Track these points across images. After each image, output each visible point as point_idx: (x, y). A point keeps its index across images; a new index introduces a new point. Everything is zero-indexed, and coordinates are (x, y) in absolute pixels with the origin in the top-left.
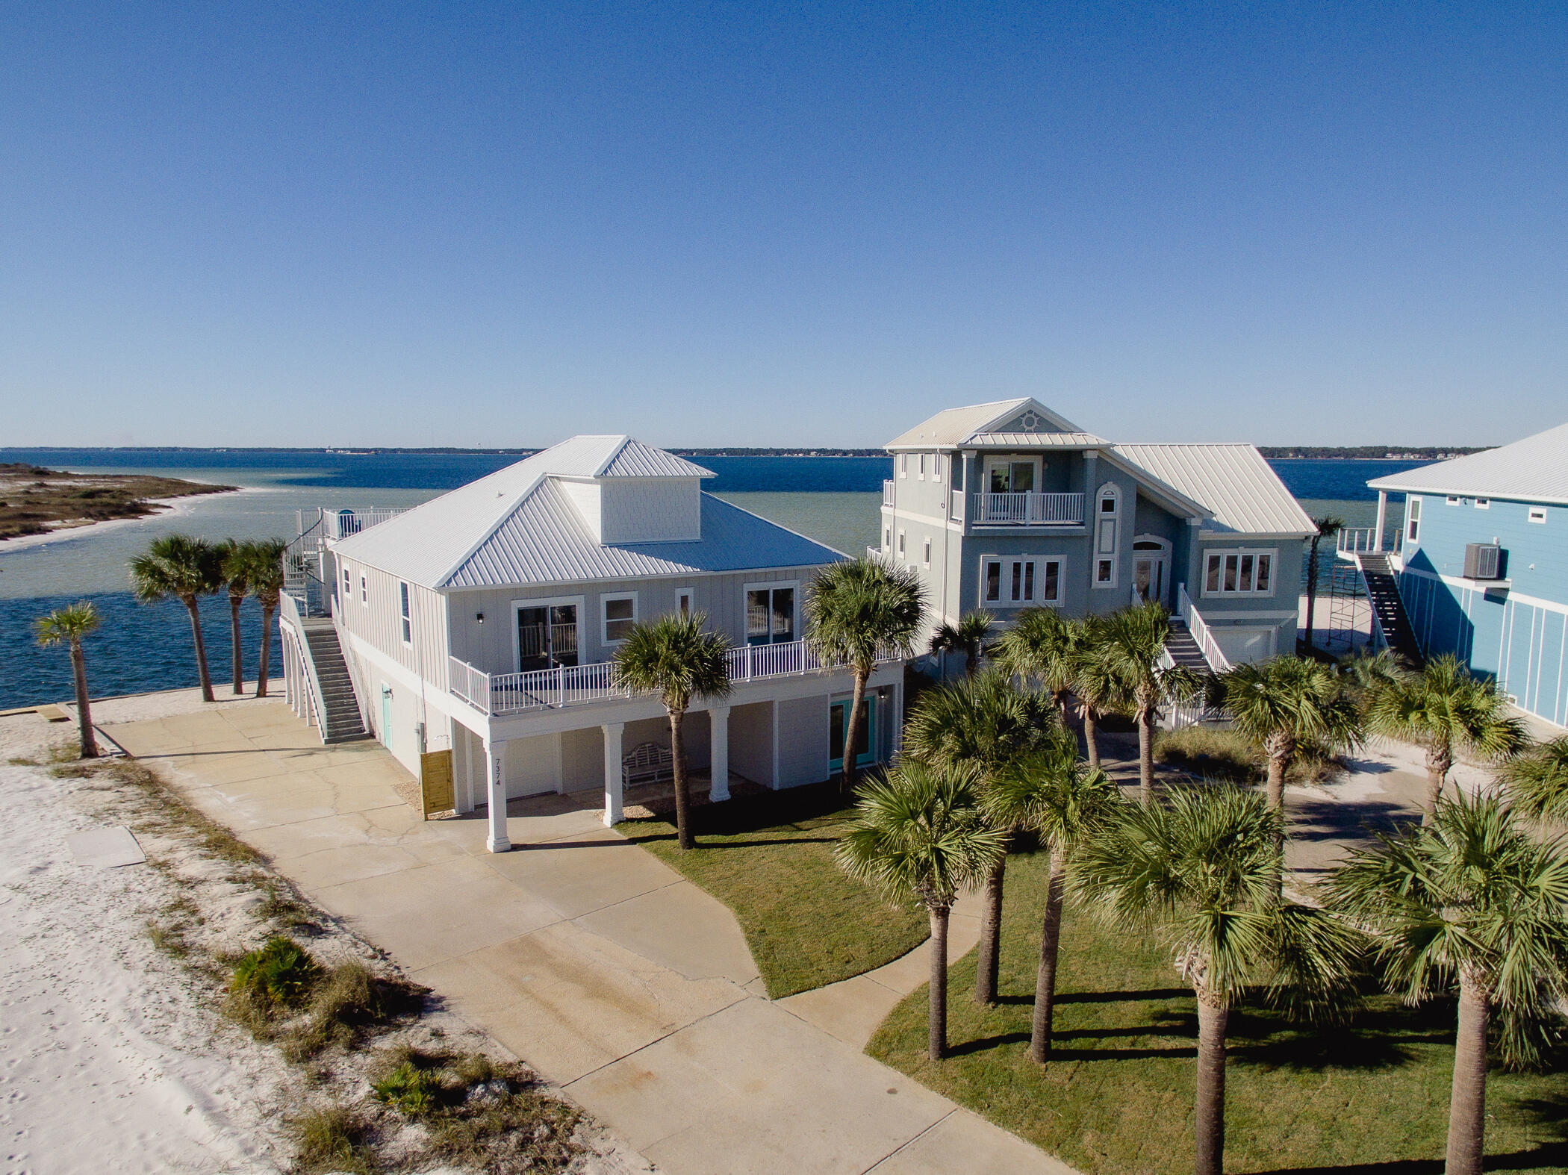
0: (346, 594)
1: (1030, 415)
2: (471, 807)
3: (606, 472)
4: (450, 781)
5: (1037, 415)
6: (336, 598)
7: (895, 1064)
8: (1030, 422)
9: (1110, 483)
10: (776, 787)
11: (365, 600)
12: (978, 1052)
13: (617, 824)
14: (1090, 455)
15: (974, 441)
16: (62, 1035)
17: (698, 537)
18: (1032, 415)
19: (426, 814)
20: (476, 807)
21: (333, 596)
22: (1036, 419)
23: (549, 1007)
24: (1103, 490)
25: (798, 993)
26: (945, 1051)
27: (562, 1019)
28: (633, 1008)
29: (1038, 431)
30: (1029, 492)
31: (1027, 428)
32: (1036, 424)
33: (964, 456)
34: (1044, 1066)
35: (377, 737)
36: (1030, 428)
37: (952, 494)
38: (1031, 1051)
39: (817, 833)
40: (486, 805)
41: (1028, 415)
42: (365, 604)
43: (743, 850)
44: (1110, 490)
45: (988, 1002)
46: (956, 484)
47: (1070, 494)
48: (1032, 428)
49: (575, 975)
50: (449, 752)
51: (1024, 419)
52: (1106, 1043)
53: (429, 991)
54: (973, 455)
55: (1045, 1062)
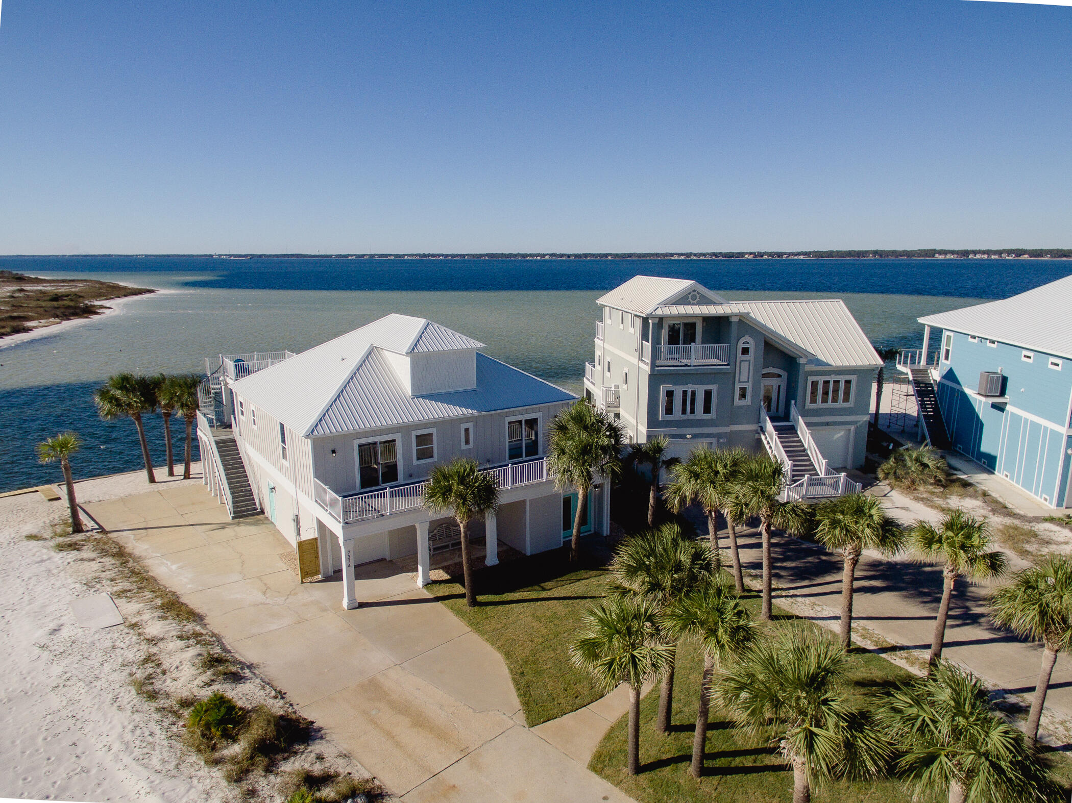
0: (241, 417)
1: (694, 293)
2: (331, 573)
3: (413, 349)
4: (317, 557)
5: (698, 293)
6: (235, 418)
7: (607, 777)
8: (694, 298)
9: (747, 336)
10: (528, 554)
11: (255, 424)
12: (659, 770)
13: (426, 585)
14: (734, 320)
15: (657, 312)
16: (84, 762)
17: (475, 387)
18: (696, 293)
19: (302, 579)
20: (335, 572)
21: (232, 416)
22: (698, 296)
23: (389, 735)
24: (742, 340)
25: (545, 722)
26: (639, 769)
27: (398, 744)
28: (441, 735)
29: (699, 303)
30: (693, 344)
31: (692, 302)
32: (698, 299)
33: (650, 321)
34: (699, 780)
35: (266, 514)
36: (694, 302)
37: (642, 343)
38: (691, 768)
39: (556, 593)
40: (341, 570)
42: (255, 427)
43: (508, 606)
44: (747, 341)
45: (665, 731)
46: (645, 337)
47: (720, 345)
49: (403, 708)
50: (316, 539)
51: (690, 296)
52: (738, 761)
53: (313, 723)
54: (657, 320)
55: (700, 777)
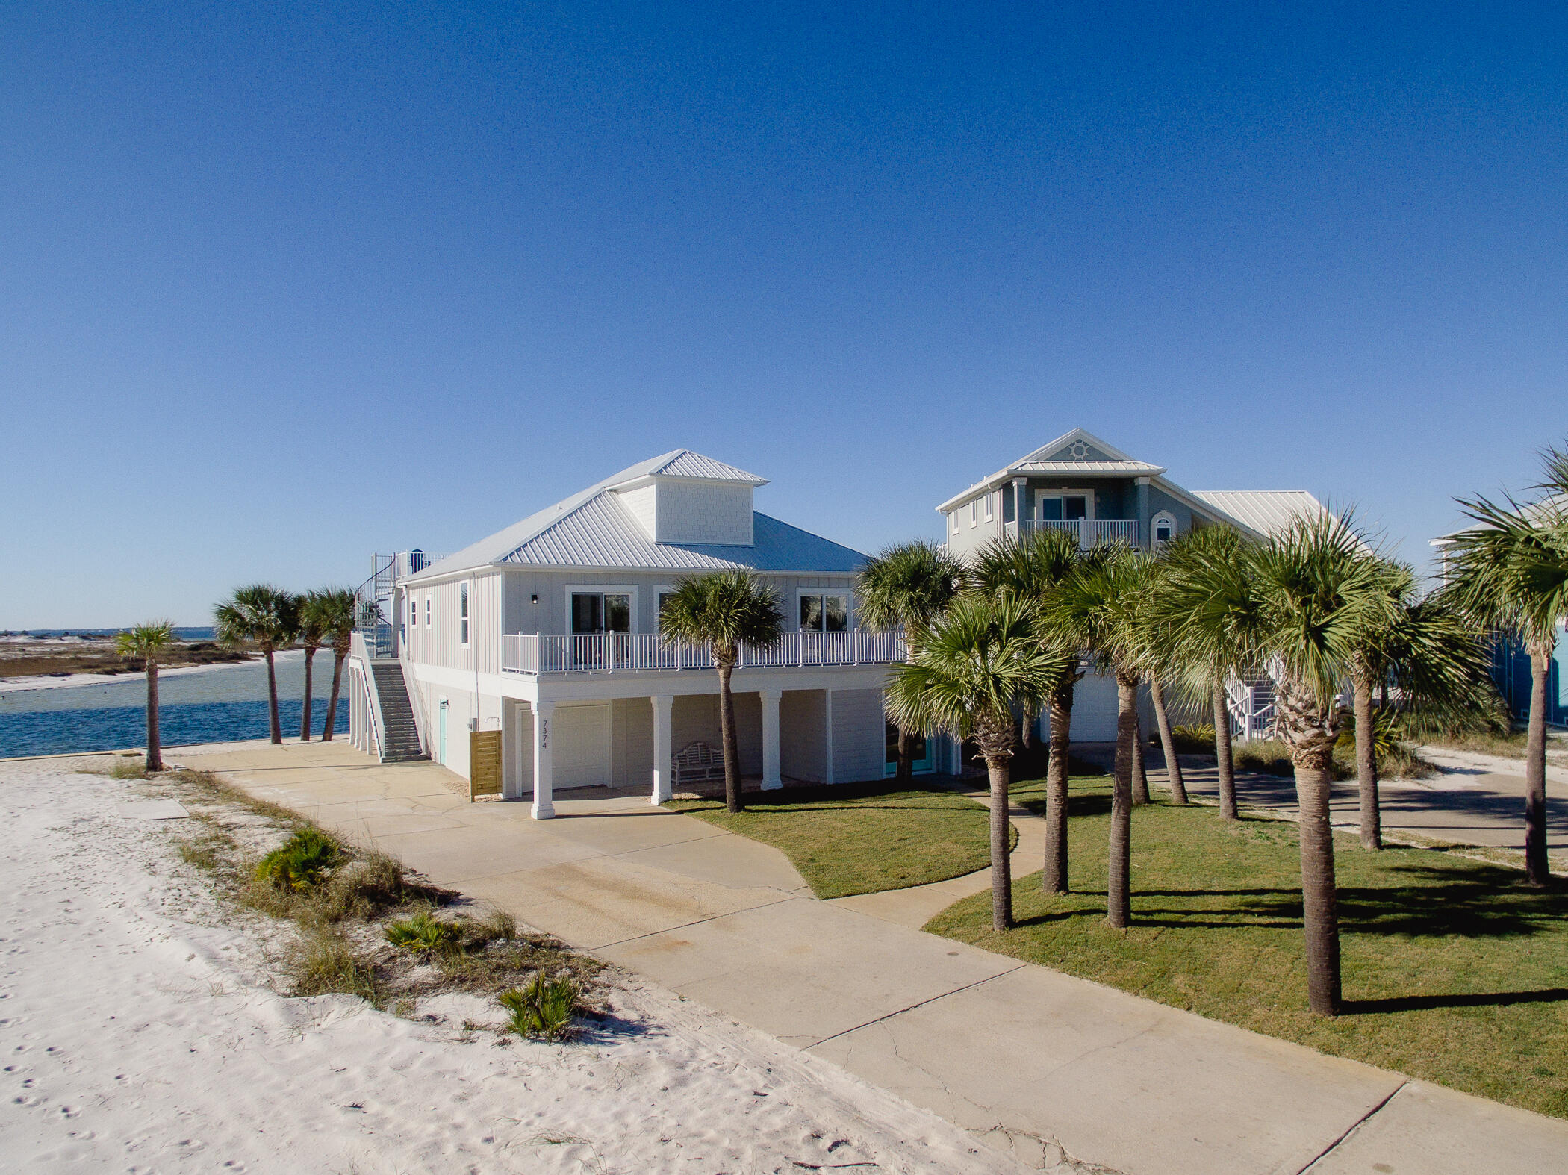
0: (413, 627)
1: (1079, 445)
2: (519, 794)
4: (498, 762)
5: (1086, 445)
7: (955, 936)
8: (1079, 451)
9: (1164, 512)
10: (830, 781)
11: (429, 623)
12: (1049, 923)
13: (665, 802)
14: (1142, 482)
15: (1024, 468)
17: (752, 544)
18: (1081, 445)
19: (473, 794)
20: (524, 794)
22: (1085, 448)
23: (582, 904)
24: (1157, 517)
26: (1010, 923)
27: (595, 911)
28: (670, 904)
29: (1087, 459)
30: (1081, 518)
31: (1077, 457)
32: (1085, 453)
33: (1015, 484)
34: (1124, 929)
35: (433, 758)
36: (1079, 457)
37: (1004, 527)
41: (1077, 445)
42: (429, 627)
44: (1165, 519)
45: (1058, 890)
46: (1008, 516)
47: (1123, 521)
48: (1082, 457)
49: (614, 886)
50: (499, 732)
51: (1073, 448)
52: (1192, 918)
53: (459, 894)
54: (1024, 481)
55: (1125, 926)
